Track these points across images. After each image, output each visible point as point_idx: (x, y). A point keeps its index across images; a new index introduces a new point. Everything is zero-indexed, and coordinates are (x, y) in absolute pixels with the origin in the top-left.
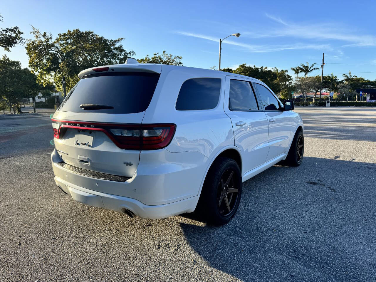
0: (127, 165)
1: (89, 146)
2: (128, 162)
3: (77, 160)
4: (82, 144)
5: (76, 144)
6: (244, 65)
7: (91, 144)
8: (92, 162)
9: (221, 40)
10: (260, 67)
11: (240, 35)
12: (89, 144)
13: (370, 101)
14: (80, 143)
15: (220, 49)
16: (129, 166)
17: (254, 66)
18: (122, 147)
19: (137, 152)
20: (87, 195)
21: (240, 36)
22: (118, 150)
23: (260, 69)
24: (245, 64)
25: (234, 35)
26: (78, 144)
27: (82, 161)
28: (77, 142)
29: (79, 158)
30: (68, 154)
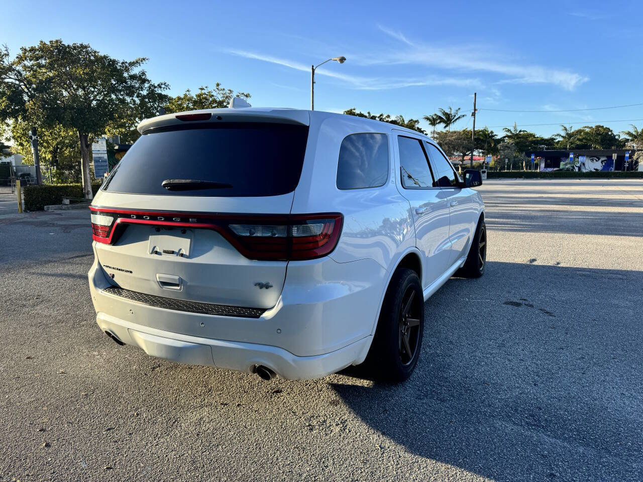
0: (261, 288)
1: (182, 255)
2: (264, 282)
3: (154, 281)
4: (165, 252)
5: (152, 253)
6: (351, 110)
7: (186, 251)
8: (188, 284)
9: (313, 66)
10: (378, 115)
11: (345, 59)
12: (181, 252)
13: (545, 169)
14: (162, 251)
15: (313, 83)
16: (264, 289)
17: (369, 113)
18: (250, 256)
19: (282, 265)
20: (180, 344)
21: (345, 61)
22: (243, 261)
23: (379, 117)
24: (354, 109)
25: (335, 59)
26: (157, 253)
27: (164, 284)
28: (155, 250)
29: (159, 278)
30: (131, 272)
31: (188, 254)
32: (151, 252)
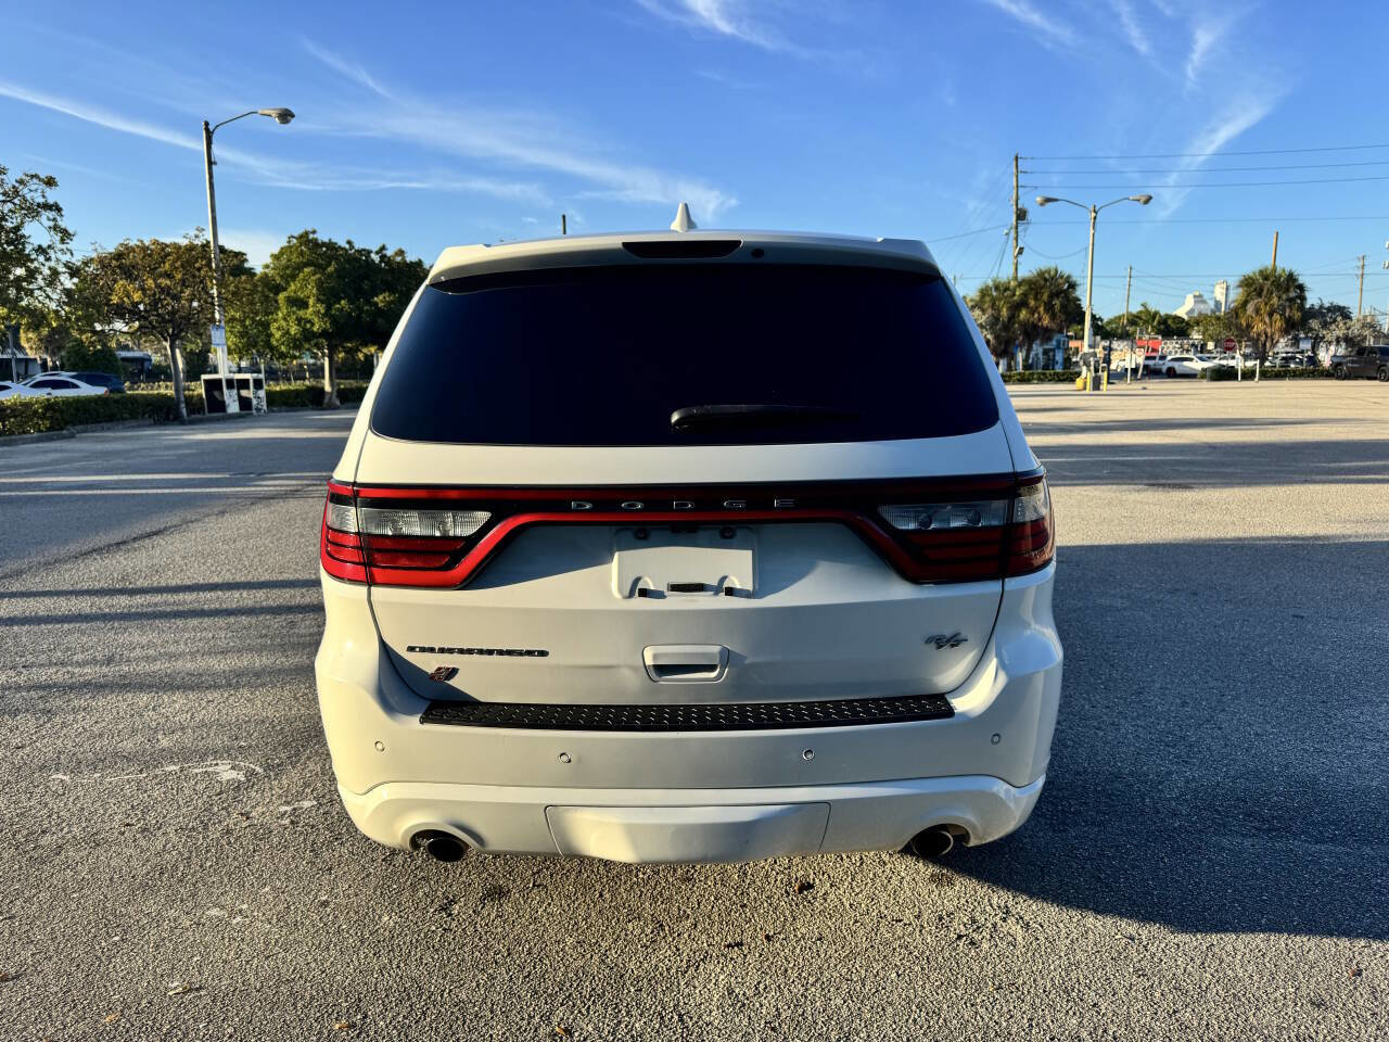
0: (940, 647)
1: (730, 592)
2: (948, 633)
3: (634, 669)
4: (676, 588)
5: (631, 595)
6: (307, 233)
7: (743, 581)
8: (747, 662)
9: (207, 124)
10: (375, 248)
11: (293, 116)
12: (726, 584)
14: (663, 588)
15: (210, 163)
16: (946, 650)
17: (349, 242)
18: (915, 578)
19: (993, 587)
21: (293, 120)
22: (900, 591)
23: (377, 253)
24: (314, 232)
25: (267, 112)
26: (644, 593)
27: (662, 670)
28: (641, 585)
29: (655, 656)
30: (543, 654)
31: (749, 586)
32: (627, 593)
